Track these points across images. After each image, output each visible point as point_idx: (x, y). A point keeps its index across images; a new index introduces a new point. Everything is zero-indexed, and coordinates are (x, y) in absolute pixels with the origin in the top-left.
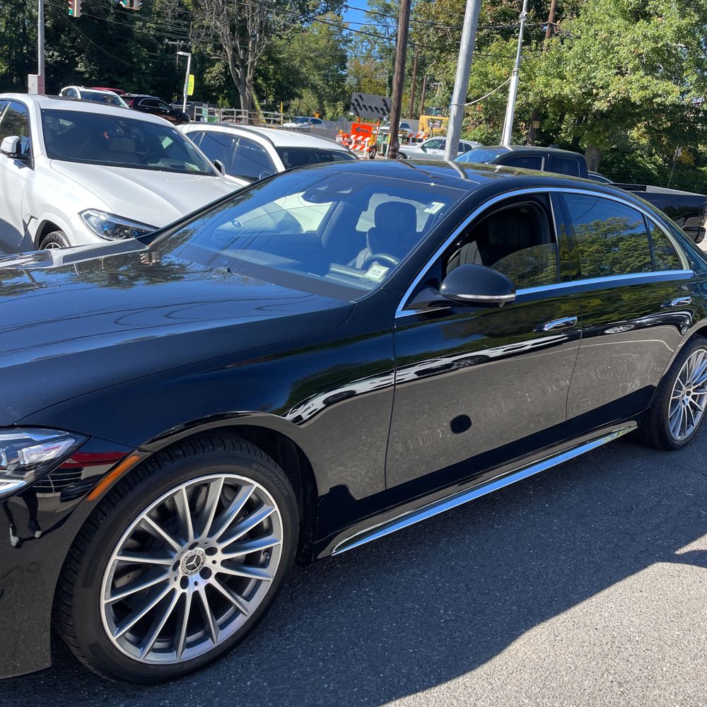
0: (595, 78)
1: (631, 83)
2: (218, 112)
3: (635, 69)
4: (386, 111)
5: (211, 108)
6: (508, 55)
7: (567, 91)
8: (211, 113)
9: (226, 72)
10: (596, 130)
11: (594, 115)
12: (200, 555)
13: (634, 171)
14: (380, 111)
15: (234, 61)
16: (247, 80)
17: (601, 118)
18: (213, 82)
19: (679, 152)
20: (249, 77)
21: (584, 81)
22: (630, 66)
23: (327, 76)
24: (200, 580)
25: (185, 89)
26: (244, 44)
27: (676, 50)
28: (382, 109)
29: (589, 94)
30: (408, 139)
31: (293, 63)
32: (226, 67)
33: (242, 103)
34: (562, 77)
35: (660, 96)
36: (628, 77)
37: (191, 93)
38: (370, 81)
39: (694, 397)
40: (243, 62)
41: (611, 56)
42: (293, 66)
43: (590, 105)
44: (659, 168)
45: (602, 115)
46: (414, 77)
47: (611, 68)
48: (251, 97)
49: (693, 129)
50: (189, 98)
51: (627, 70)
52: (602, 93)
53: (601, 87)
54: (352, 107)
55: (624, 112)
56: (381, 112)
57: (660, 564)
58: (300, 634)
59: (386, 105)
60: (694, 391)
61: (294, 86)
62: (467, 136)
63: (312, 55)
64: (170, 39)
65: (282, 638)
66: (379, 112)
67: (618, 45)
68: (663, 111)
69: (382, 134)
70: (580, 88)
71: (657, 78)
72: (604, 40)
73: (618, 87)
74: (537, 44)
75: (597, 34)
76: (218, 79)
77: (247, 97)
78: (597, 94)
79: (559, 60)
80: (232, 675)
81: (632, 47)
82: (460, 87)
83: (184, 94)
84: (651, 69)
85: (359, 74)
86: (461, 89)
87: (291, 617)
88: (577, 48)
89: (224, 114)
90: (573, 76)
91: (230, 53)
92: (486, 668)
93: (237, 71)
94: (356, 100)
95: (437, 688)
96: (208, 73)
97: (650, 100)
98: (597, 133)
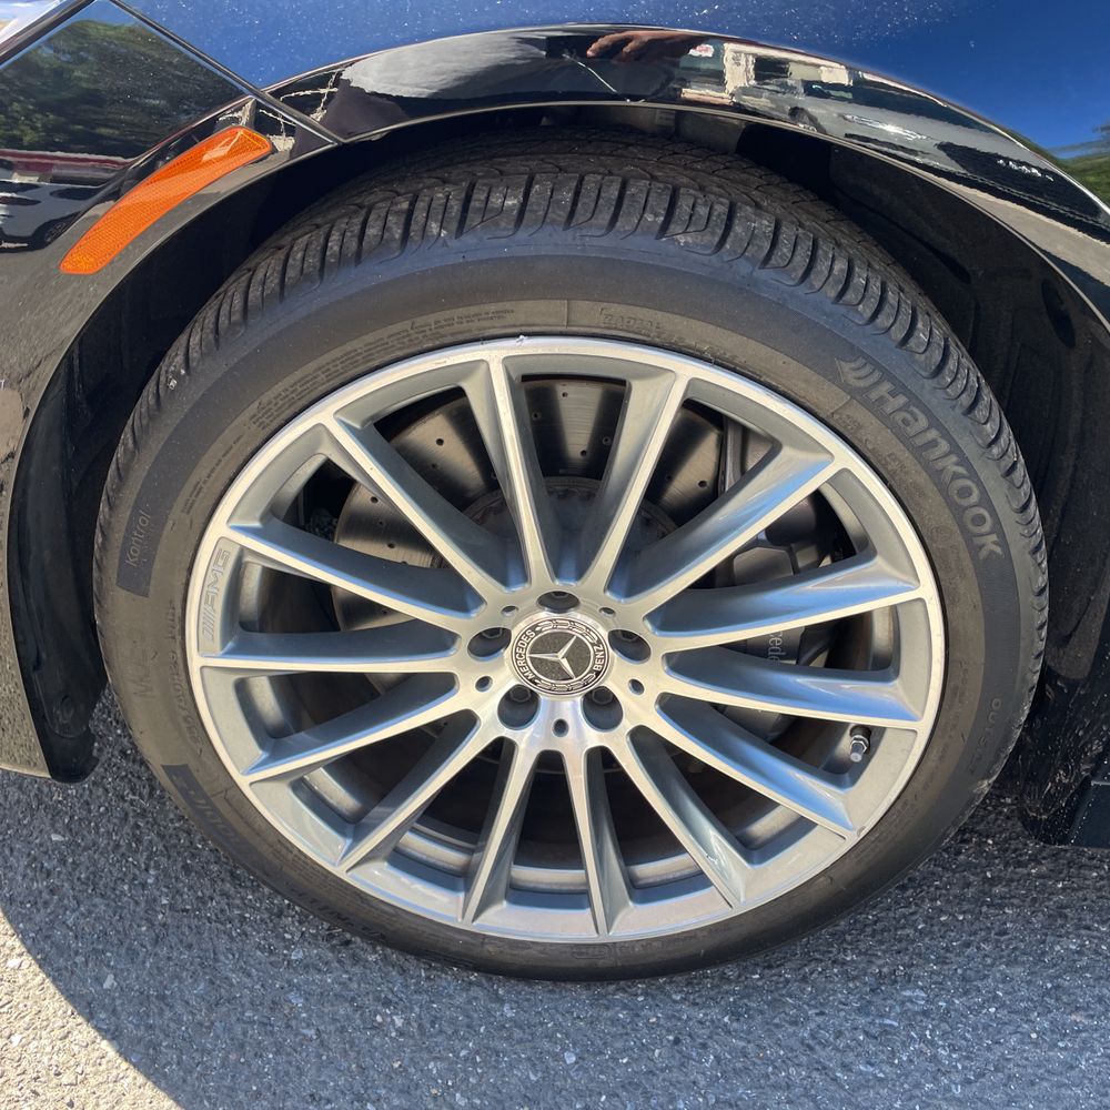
12: (587, 640)
58: (932, 1043)
65: (862, 1021)
80: (625, 1051)
87: (942, 961)
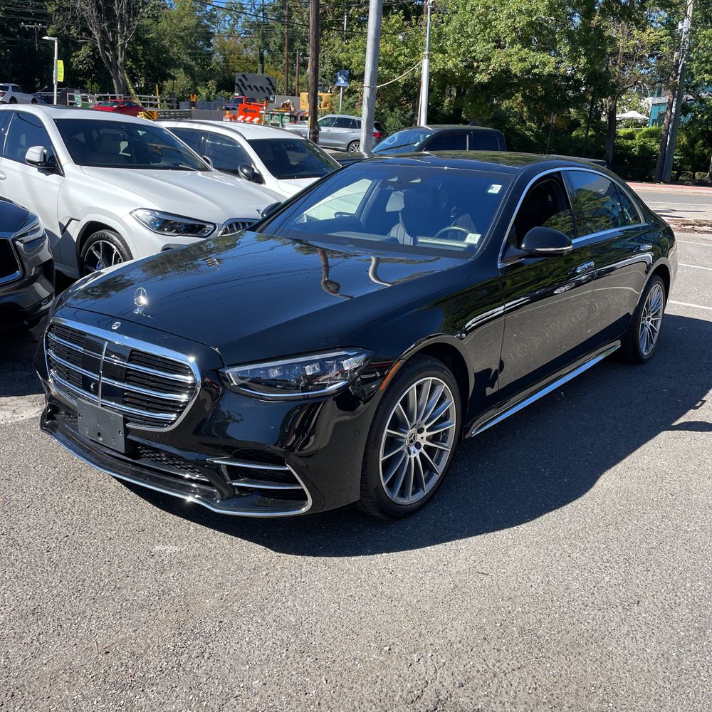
0: (475, 51)
1: (510, 56)
2: (91, 98)
3: (513, 43)
4: (272, 91)
5: (84, 94)
6: (391, 32)
7: (450, 65)
8: (85, 99)
9: (94, 55)
10: (478, 101)
11: (476, 88)
13: (515, 139)
14: (266, 90)
15: (103, 43)
16: (118, 64)
17: (482, 89)
18: (80, 66)
19: (554, 119)
20: (120, 60)
21: (464, 54)
22: (508, 40)
23: (194, 54)
24: (416, 450)
25: (54, 76)
26: (112, 27)
27: (547, 23)
28: (268, 89)
29: (470, 67)
30: (296, 118)
31: (163, 42)
32: (94, 49)
33: (116, 87)
34: (444, 52)
35: (537, 67)
36: (507, 50)
37: (61, 79)
38: (238, 58)
39: (652, 322)
40: (113, 44)
41: (488, 30)
42: (163, 46)
43: (472, 77)
44: (536, 134)
45: (482, 86)
46: (285, 53)
47: (489, 42)
48: (124, 81)
49: (564, 96)
50: (60, 84)
51: (506, 43)
52: (482, 66)
53: (481, 61)
54: (236, 87)
55: (503, 83)
56: (267, 92)
57: (665, 432)
59: (271, 84)
60: (653, 317)
61: (166, 67)
62: (356, 113)
63: (182, 34)
64: (26, 23)
66: (264, 91)
67: (495, 20)
68: (537, 81)
69: (268, 114)
70: (462, 61)
71: (534, 51)
72: (481, 15)
73: (498, 60)
74: (416, 19)
75: (474, 10)
76: (86, 63)
77: (121, 81)
78: (478, 67)
79: (440, 35)
81: (510, 22)
82: (371, 70)
83: (54, 81)
84: (525, 41)
85: (225, 51)
86: (372, 71)
88: (455, 23)
89: (99, 99)
90: (454, 51)
91: (97, 36)
92: (587, 494)
93: (107, 54)
94: (240, 80)
95: (565, 507)
96: (75, 57)
97: (528, 72)
98: (480, 104)
